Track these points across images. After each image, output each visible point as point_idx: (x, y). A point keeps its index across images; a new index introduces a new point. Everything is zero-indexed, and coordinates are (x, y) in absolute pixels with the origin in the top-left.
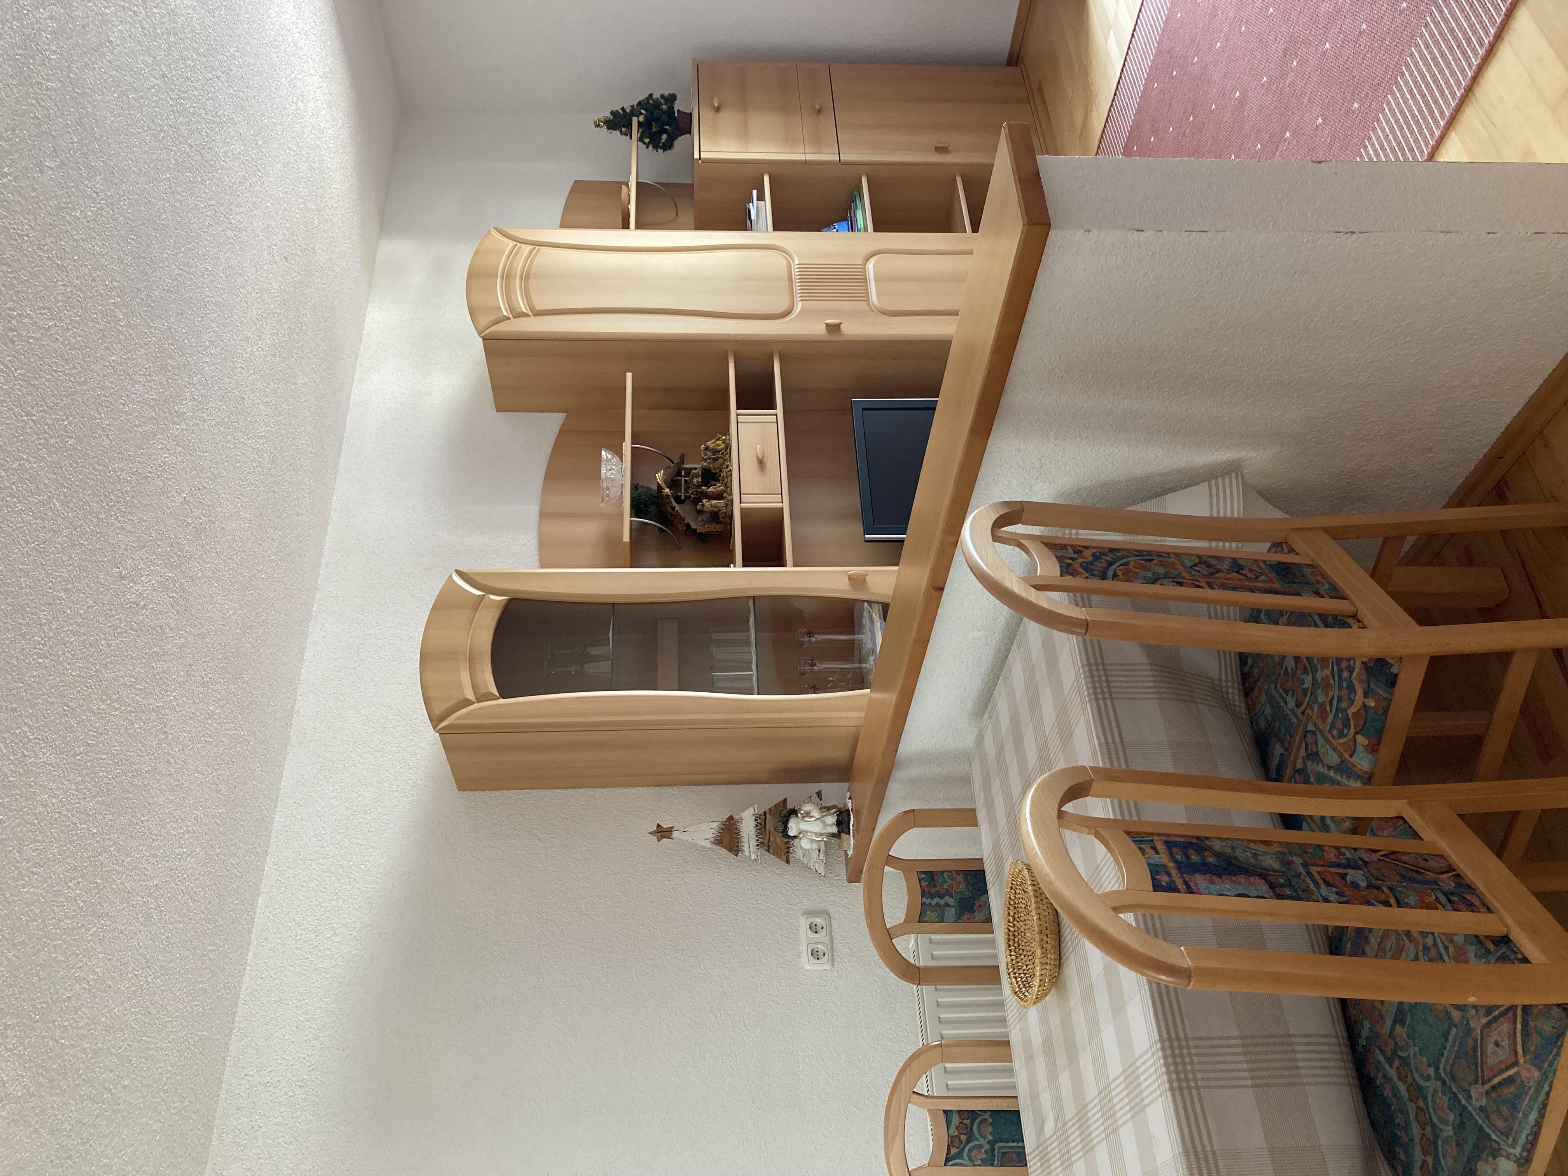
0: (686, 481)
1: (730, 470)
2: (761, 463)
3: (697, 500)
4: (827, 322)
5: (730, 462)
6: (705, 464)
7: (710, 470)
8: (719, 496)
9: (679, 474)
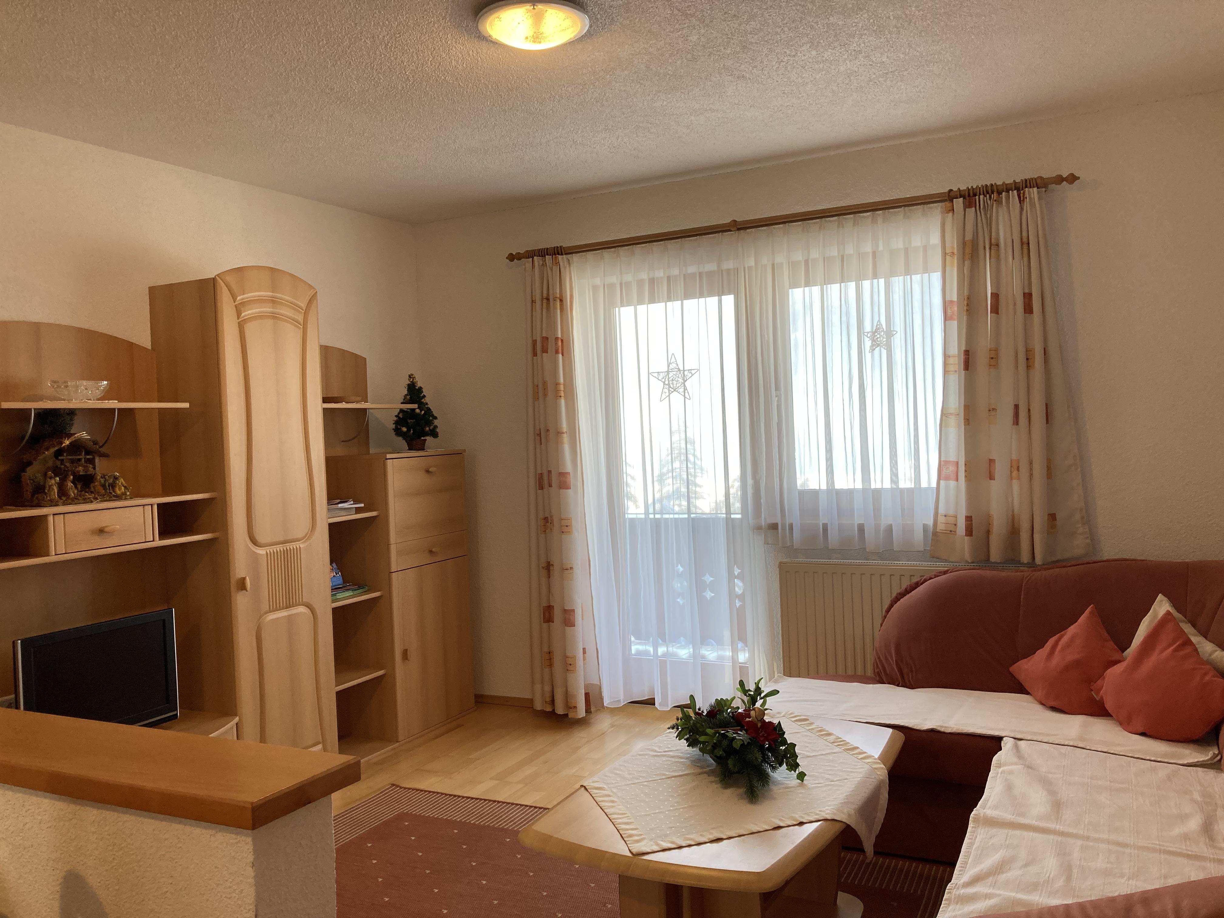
0: (80, 460)
1: (92, 502)
2: (101, 531)
3: (57, 471)
4: (247, 578)
5: (101, 501)
6: (99, 478)
7: (93, 482)
8: (63, 492)
9: (88, 453)
